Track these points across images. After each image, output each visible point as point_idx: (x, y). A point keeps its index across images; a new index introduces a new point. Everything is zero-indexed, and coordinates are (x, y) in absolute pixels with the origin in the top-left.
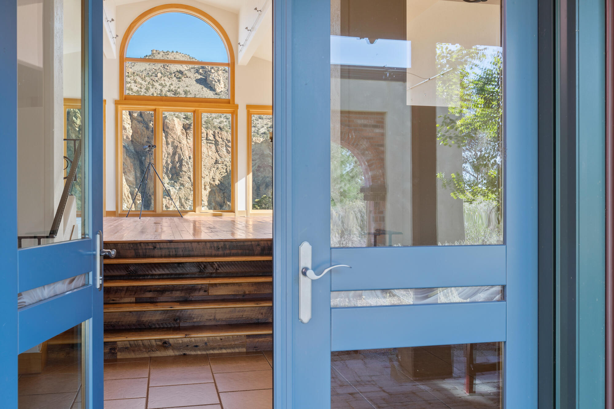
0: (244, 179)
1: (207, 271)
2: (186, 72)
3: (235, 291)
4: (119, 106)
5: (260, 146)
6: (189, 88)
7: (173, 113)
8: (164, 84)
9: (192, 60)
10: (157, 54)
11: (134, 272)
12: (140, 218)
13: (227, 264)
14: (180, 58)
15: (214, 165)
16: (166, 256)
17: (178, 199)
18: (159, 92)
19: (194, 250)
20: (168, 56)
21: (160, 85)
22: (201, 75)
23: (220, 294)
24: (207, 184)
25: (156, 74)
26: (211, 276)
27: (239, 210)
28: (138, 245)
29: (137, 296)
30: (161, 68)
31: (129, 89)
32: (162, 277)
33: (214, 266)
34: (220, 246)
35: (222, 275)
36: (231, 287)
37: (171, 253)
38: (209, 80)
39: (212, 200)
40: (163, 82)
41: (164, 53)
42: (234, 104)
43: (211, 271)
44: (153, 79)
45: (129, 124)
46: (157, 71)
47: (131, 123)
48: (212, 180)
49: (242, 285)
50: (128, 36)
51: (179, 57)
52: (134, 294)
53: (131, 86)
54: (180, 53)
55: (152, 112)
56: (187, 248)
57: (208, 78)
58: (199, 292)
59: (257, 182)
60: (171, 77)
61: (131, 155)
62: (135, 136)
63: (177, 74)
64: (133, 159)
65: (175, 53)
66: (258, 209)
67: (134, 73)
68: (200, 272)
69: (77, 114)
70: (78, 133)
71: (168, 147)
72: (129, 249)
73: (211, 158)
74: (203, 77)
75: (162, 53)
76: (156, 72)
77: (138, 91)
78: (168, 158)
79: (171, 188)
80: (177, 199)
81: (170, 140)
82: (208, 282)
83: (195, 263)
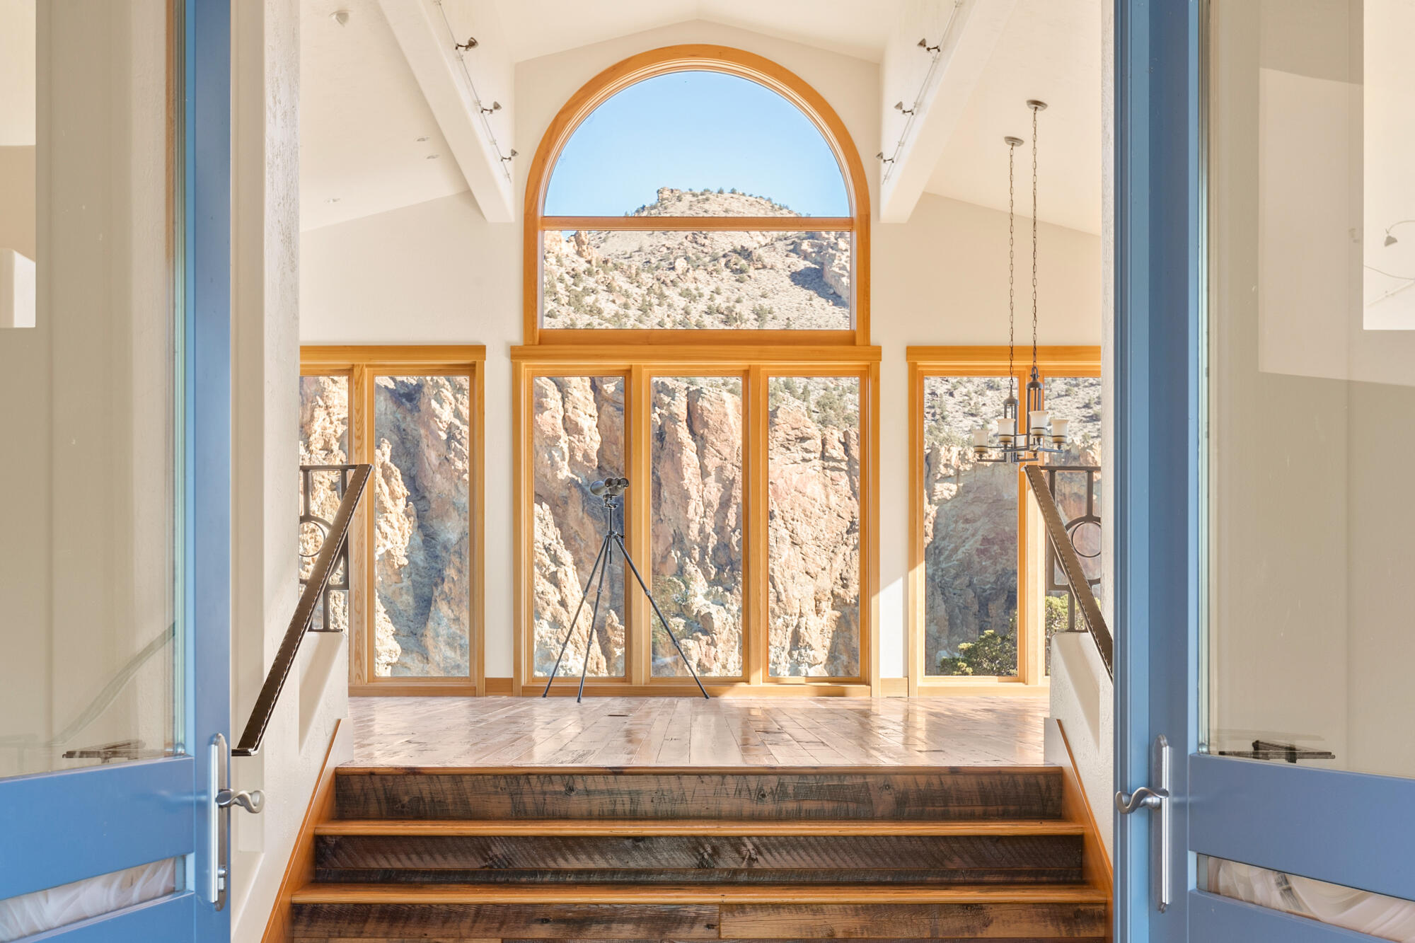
0: (900, 582)
1: (722, 864)
2: (761, 251)
3: (800, 929)
4: (523, 364)
5: (989, 474)
6: (771, 302)
7: (720, 380)
8: (695, 292)
9: (778, 214)
10: (673, 202)
11: (504, 861)
12: (579, 701)
13: (782, 845)
14: (742, 210)
15: (845, 536)
16: (603, 815)
17: (735, 642)
18: (679, 318)
19: (689, 799)
20: (706, 206)
21: (684, 294)
22: (805, 258)
23: (756, 936)
24: (825, 595)
25: (672, 261)
26: (735, 879)
27: (882, 676)
28: (522, 781)
29: (508, 935)
30: (686, 243)
31: (591, 311)
32: (584, 878)
33: (743, 848)
34: (767, 789)
35: (767, 879)
36: (791, 917)
37: (619, 808)
38: (831, 273)
39: (841, 647)
40: (692, 286)
41: (694, 195)
42: (868, 345)
43: (734, 866)
44: (663, 278)
45: (591, 416)
46: (675, 251)
47: (596, 414)
48: (840, 582)
49: (822, 910)
50: (548, 152)
51: (740, 209)
52: (499, 930)
53: (597, 300)
54: (744, 194)
55: (657, 379)
56: (665, 793)
57: (827, 268)
58: (692, 927)
59: (978, 590)
60: (715, 270)
61: (596, 512)
62: (608, 453)
63: (734, 258)
64: (604, 523)
65: (727, 194)
66: (967, 674)
67: (606, 262)
68: (701, 866)
69: (443, 389)
70: (445, 447)
71: (705, 485)
72: (496, 793)
73: (836, 515)
74: (813, 266)
75: (689, 197)
76: (671, 256)
77: (616, 315)
78: (705, 516)
79: (713, 609)
80: (733, 643)
81: (712, 462)
82: (719, 900)
83: (685, 840)
